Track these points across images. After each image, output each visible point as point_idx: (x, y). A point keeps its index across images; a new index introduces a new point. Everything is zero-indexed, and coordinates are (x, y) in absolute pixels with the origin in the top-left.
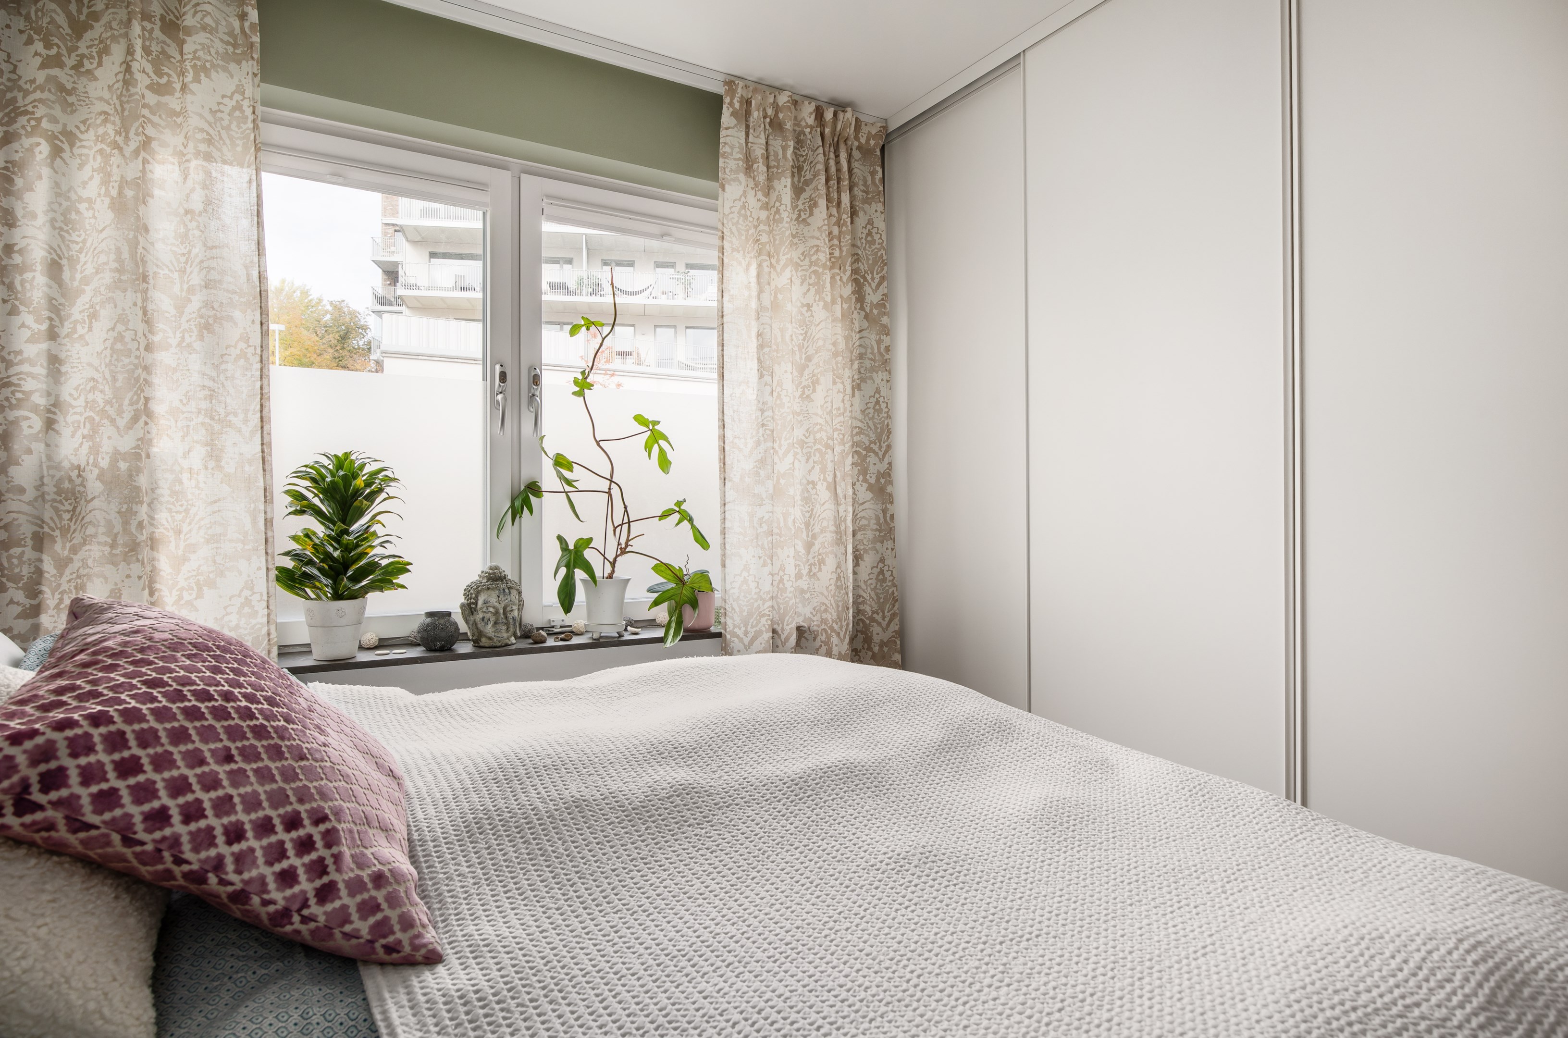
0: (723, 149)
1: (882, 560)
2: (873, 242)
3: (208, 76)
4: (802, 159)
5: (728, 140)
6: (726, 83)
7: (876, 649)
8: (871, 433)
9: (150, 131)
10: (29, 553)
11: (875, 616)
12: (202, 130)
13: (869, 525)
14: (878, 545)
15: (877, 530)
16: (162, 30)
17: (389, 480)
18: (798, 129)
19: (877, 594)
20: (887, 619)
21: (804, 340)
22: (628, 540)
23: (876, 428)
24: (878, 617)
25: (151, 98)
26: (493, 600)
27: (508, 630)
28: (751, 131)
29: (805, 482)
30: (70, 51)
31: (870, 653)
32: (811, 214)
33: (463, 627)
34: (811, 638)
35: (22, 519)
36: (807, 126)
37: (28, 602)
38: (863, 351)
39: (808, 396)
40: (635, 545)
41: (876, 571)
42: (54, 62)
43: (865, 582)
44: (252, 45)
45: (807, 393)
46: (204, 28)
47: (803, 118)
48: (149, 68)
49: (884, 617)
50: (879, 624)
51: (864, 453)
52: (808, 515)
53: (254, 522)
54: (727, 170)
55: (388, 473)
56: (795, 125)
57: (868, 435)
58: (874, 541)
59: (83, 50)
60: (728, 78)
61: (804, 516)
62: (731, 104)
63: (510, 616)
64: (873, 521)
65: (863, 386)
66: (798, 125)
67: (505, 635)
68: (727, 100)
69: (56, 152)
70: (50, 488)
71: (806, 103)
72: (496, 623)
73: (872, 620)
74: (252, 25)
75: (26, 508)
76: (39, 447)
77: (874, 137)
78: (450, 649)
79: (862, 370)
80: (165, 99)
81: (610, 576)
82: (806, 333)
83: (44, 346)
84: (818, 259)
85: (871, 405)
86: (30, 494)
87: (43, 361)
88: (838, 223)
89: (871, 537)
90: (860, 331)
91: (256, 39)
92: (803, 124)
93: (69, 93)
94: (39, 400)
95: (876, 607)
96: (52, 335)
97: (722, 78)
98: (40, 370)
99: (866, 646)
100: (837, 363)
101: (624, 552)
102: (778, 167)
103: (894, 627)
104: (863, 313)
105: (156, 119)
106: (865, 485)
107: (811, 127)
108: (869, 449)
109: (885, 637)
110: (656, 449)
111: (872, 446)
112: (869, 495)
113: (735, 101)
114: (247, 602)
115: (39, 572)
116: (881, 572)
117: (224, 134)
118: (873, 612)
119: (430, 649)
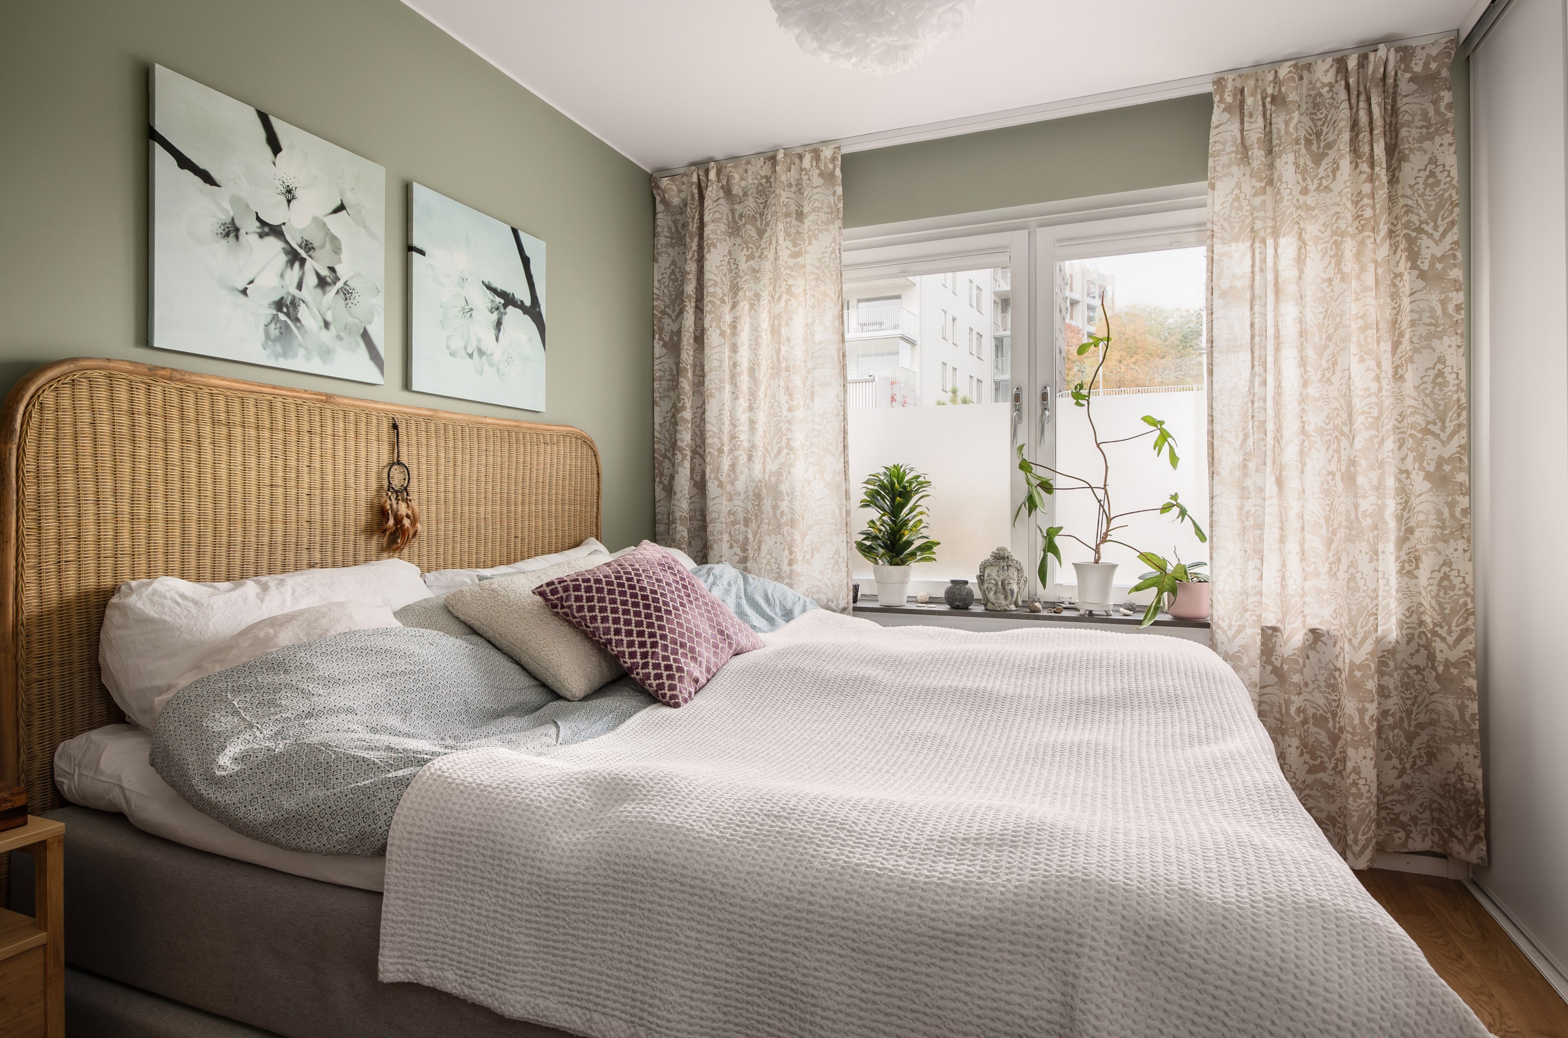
0: (1211, 149)
1: (1447, 563)
2: (1438, 183)
3: (816, 239)
4: (1319, 123)
5: (1218, 138)
6: (1214, 83)
7: (1440, 669)
8: (1428, 412)
9: (791, 281)
10: (743, 529)
11: (1437, 629)
12: (813, 273)
13: (1427, 521)
14: (1440, 545)
15: (1437, 527)
16: (797, 219)
17: (922, 485)
18: (1312, 93)
19: (1440, 604)
20: (1455, 635)
21: (1324, 318)
22: (1108, 531)
23: (1436, 405)
24: (1443, 632)
25: (791, 262)
26: (994, 574)
27: (1006, 598)
28: (1246, 119)
29: (1325, 472)
30: (757, 248)
31: (1434, 674)
32: (1334, 179)
33: (977, 594)
34: (1330, 642)
35: (740, 509)
36: (1324, 85)
37: (742, 554)
38: (1416, 316)
39: (1328, 379)
40: (1114, 535)
41: (1438, 576)
42: (751, 257)
43: (1425, 588)
44: (838, 210)
45: (1327, 375)
46: (814, 211)
47: (1318, 79)
48: (790, 244)
49: (1450, 632)
50: (1444, 639)
51: (1419, 435)
52: (1328, 508)
53: (841, 512)
54: (1218, 169)
55: (921, 479)
56: (1309, 90)
57: (1424, 415)
58: (1435, 539)
59: (763, 246)
60: (1215, 78)
61: (1324, 509)
62: (1222, 101)
63: (1008, 588)
64: (1432, 517)
65: (1416, 357)
66: (1313, 88)
67: (1004, 603)
68: (1216, 98)
69: (752, 306)
70: (750, 493)
71: (1320, 62)
72: (996, 592)
73: (1435, 634)
74: (839, 197)
75: (741, 504)
76: (745, 470)
77: (1435, 59)
78: (967, 608)
79: (1415, 340)
80: (798, 260)
81: (1097, 562)
82: (1327, 311)
83: (747, 415)
84: (1338, 228)
85: (1429, 379)
86: (742, 497)
87: (747, 423)
88: (1371, 179)
89: (1430, 535)
90: (1411, 294)
91: (841, 205)
92: (1319, 85)
93: (757, 272)
94: (746, 445)
95: (1438, 619)
96: (751, 408)
97: (1210, 79)
98: (746, 428)
99: (1430, 664)
100: (1366, 338)
101: (1104, 540)
102: (1279, 145)
103: (1468, 644)
104: (1416, 273)
105: (794, 273)
106: (1422, 474)
107: (1331, 86)
108: (1426, 431)
109: (1454, 655)
110: (1166, 448)
111: (1431, 427)
112: (1427, 485)
113: (1226, 96)
114: (837, 563)
115: (747, 538)
116: (1446, 577)
117: (826, 271)
118: (1435, 625)
119: (953, 607)
